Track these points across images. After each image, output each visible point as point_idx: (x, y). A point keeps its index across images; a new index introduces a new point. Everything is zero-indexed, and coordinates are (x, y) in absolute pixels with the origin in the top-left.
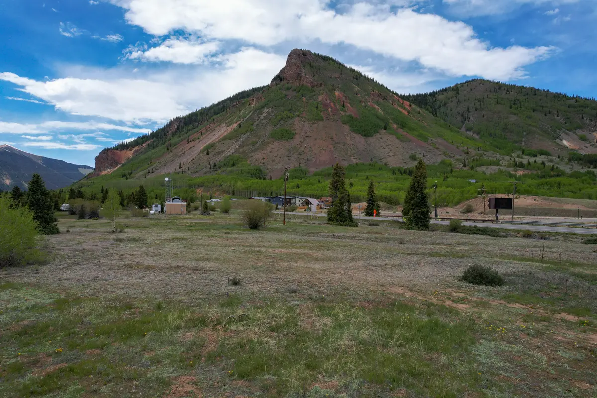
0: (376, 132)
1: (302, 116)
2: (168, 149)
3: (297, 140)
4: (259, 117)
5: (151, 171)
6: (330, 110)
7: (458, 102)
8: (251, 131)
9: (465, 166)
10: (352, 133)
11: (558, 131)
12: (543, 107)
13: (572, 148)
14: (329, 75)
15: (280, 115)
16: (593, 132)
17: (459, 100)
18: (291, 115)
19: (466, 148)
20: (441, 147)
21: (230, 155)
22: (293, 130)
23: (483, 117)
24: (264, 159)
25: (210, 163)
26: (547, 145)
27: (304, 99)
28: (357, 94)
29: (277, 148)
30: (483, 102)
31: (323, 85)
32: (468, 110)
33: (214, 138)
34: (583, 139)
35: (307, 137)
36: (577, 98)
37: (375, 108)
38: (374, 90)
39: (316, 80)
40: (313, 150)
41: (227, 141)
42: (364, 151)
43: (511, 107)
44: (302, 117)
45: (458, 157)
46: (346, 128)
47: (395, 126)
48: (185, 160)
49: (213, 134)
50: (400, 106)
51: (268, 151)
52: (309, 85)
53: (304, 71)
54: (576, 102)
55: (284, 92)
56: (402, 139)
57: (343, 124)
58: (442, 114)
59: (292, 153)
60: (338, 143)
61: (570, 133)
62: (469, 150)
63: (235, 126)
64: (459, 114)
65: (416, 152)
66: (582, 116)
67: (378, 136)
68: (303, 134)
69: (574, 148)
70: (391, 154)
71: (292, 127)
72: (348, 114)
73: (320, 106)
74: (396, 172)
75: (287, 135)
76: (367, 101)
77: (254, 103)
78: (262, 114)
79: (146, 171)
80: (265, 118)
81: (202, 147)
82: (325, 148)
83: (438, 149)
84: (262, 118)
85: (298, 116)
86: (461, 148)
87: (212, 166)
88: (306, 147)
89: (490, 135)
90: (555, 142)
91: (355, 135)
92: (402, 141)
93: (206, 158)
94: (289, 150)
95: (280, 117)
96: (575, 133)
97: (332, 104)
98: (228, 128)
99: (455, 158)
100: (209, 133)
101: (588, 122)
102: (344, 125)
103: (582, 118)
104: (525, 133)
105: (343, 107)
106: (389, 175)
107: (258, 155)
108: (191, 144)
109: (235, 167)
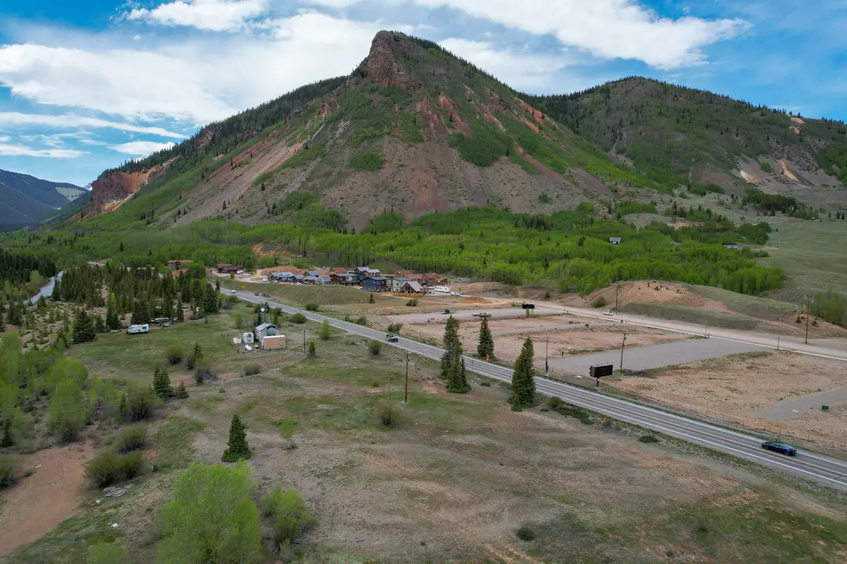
0: (495, 159)
1: (393, 134)
2: (203, 177)
3: (387, 171)
4: (334, 135)
5: (182, 212)
6: (432, 125)
7: (609, 110)
8: (323, 155)
9: (610, 212)
10: (463, 162)
11: (736, 157)
12: (718, 122)
13: (751, 182)
14: (431, 71)
15: (363, 132)
16: (779, 159)
17: (609, 107)
18: (378, 132)
19: (614, 183)
20: (581, 182)
21: (294, 192)
22: (381, 156)
23: (641, 134)
24: (342, 198)
25: (267, 203)
26: (720, 178)
27: (397, 107)
28: (470, 100)
29: (360, 182)
30: (641, 113)
31: (422, 87)
32: (621, 124)
33: (269, 165)
34: (766, 169)
35: (401, 166)
36: (764, 110)
37: (493, 123)
38: (494, 94)
39: (413, 78)
40: (409, 187)
41: (288, 170)
42: (477, 188)
43: (678, 121)
44: (394, 136)
45: (602, 197)
46: (455, 153)
47: (521, 150)
48: (232, 195)
49: (267, 156)
50: (529, 119)
51: (348, 186)
52: (403, 86)
53: (395, 64)
54: (763, 115)
55: (367, 95)
56: (531, 170)
57: (450, 147)
58: (586, 127)
59: (380, 190)
60: (443, 176)
61: (751, 160)
62: (619, 186)
63: (299, 146)
64: (609, 128)
65: (547, 190)
66: (768, 137)
67: (497, 165)
68: (395, 161)
69: (753, 182)
70: (514, 193)
71: (380, 151)
72: (458, 130)
73: (419, 119)
74: (520, 222)
75: (371, 163)
76: (483, 111)
77: (326, 112)
78: (337, 129)
79: (175, 211)
80: (342, 136)
81: (252, 175)
82: (425, 183)
83: (576, 184)
84: (337, 135)
85: (388, 134)
86: (608, 184)
87: (271, 206)
88: (399, 181)
89: (649, 160)
90: (731, 174)
91: (466, 164)
92: (529, 172)
93: (259, 194)
94: (376, 186)
95: (362, 134)
96: (756, 160)
97: (435, 116)
98: (290, 149)
99: (600, 198)
100: (261, 155)
101: (775, 145)
102: (451, 149)
103: (768, 139)
104: (693, 160)
105: (451, 120)
106: (509, 227)
107: (334, 193)
108: (238, 171)
109: (304, 211)
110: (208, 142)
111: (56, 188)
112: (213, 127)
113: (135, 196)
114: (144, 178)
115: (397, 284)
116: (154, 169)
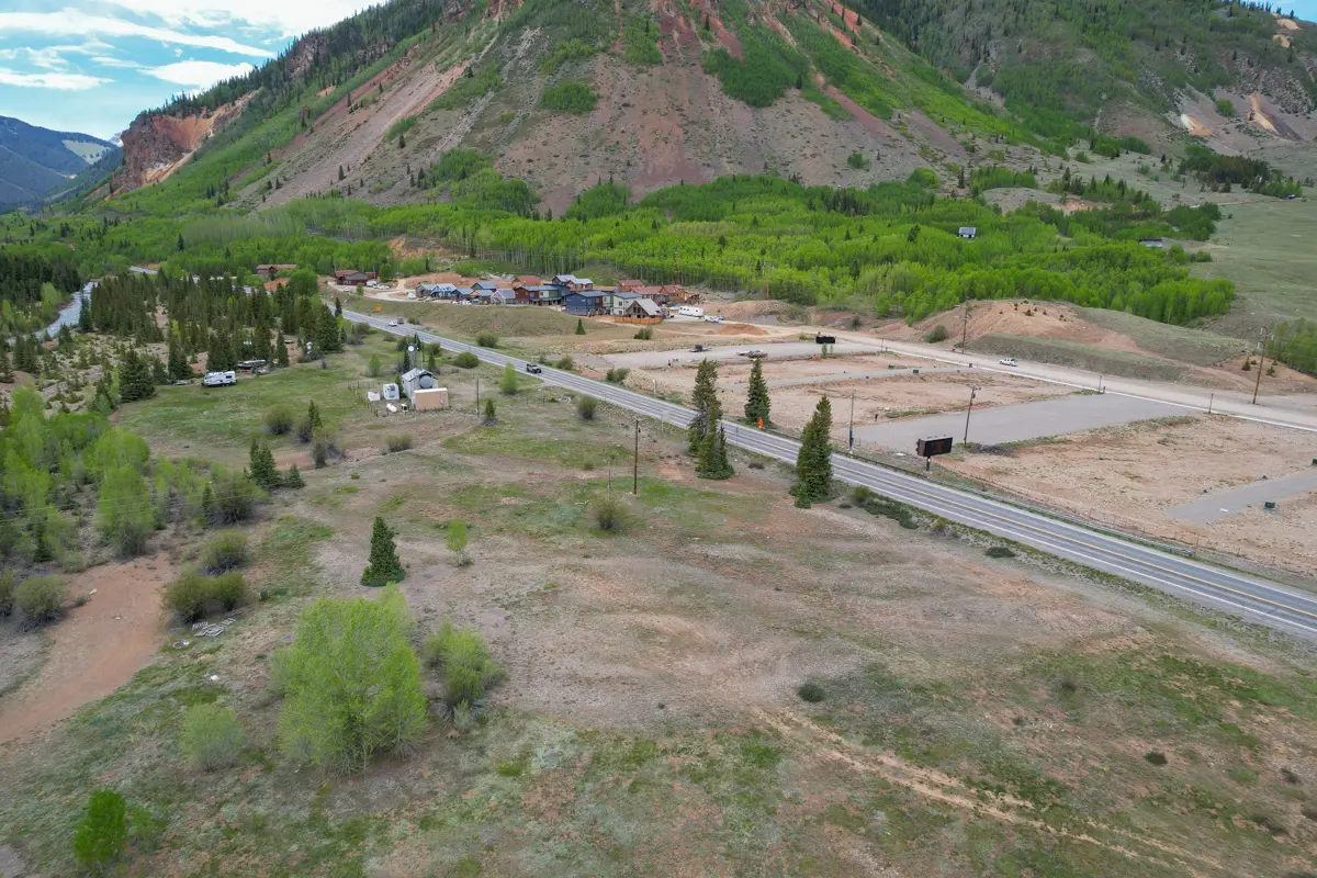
0: (779, 94)
1: (611, 50)
2: (304, 125)
3: (601, 115)
4: (514, 52)
5: (274, 185)
6: (676, 35)
7: (969, 9)
8: (498, 88)
9: (961, 185)
10: (726, 98)
11: (1177, 90)
12: (1154, 27)
13: (1196, 133)
15: (563, 48)
16: (1249, 92)
17: (971, 4)
18: (586, 48)
19: (970, 135)
20: (918, 135)
21: (453, 150)
22: (593, 89)
23: (1020, 51)
24: (530, 161)
25: (409, 168)
26: (1146, 126)
27: (618, 4)
29: (559, 133)
30: (1024, 13)
32: (988, 32)
33: (412, 102)
34: (1225, 110)
35: (626, 105)
37: (777, 32)
40: (638, 140)
41: (442, 114)
42: (751, 144)
43: (1085, 28)
44: (613, 55)
45: (950, 160)
46: (713, 84)
47: (821, 78)
48: (353, 156)
49: (407, 90)
50: (836, 25)
51: (540, 141)
56: (835, 113)
57: (705, 72)
58: (930, 39)
59: (591, 147)
60: (693, 122)
61: (1202, 95)
62: (979, 141)
63: (458, 72)
64: (968, 40)
65: (863, 148)
66: (1235, 53)
67: (781, 105)
68: (615, 98)
69: (1202, 133)
70: (808, 152)
71: (591, 80)
72: (719, 45)
73: (654, 24)
74: (817, 201)
75: (577, 101)
76: (761, 12)
77: (501, 12)
78: (519, 43)
79: (263, 182)
80: (529, 53)
81: (384, 123)
82: (665, 135)
83: (910, 138)
84: (520, 54)
85: (604, 50)
86: (961, 137)
87: (416, 175)
88: (623, 132)
89: (1030, 97)
90: (1165, 120)
91: (732, 102)
92: (834, 117)
93: (397, 155)
94: (585, 139)
95: (561, 51)
96: (1210, 94)
97: (681, 20)
98: (441, 77)
99: (946, 161)
100: (395, 87)
101: (1244, 69)
102: (708, 77)
103: (1235, 58)
104: (1104, 96)
105: (707, 28)
106: (800, 210)
107: (517, 152)
108: (360, 116)
109: (468, 183)
110: (308, 65)
111: (64, 142)
112: (314, 38)
113: (195, 158)
114: (206, 126)
115: (620, 304)
116: (220, 112)
